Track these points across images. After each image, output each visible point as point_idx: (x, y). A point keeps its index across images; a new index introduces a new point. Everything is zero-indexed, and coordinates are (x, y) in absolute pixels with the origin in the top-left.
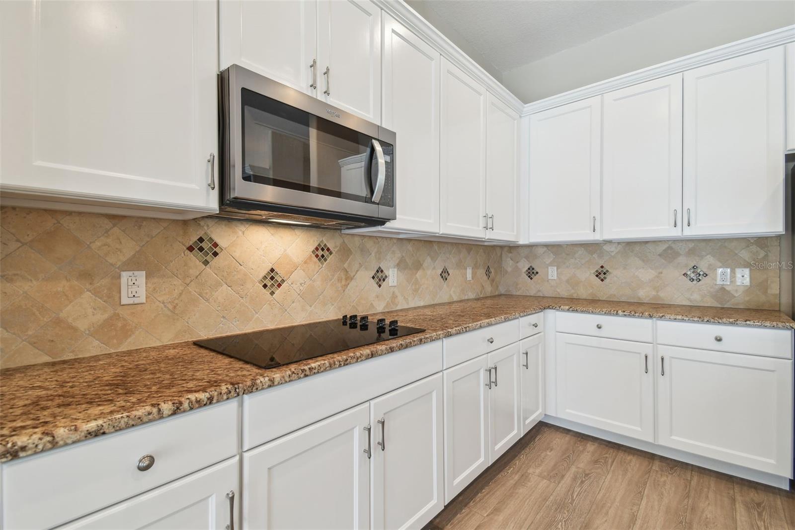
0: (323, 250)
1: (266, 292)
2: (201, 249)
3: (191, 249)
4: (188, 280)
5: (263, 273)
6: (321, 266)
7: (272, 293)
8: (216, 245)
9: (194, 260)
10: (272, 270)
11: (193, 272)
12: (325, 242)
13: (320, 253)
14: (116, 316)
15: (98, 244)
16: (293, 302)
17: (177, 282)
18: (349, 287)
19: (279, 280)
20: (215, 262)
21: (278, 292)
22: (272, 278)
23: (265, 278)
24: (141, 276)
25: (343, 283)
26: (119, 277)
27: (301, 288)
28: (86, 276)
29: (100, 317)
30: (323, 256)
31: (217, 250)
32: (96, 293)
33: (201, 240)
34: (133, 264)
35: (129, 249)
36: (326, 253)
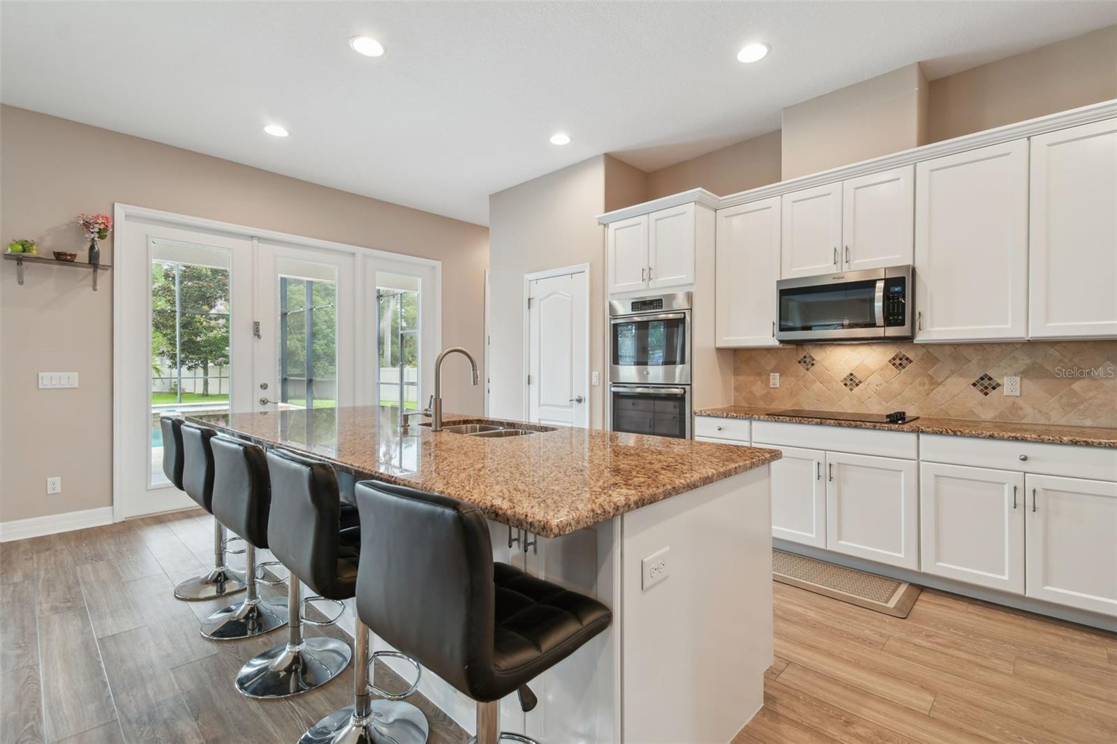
0: (901, 359)
1: (847, 389)
2: (805, 362)
3: (800, 362)
4: (798, 378)
5: (844, 376)
6: (898, 372)
7: (851, 390)
8: (813, 359)
9: (801, 368)
10: (851, 374)
11: (801, 374)
12: (904, 353)
13: (898, 362)
14: (769, 392)
15: (763, 361)
16: (869, 398)
17: (793, 379)
18: (935, 391)
19: (857, 381)
20: (812, 369)
21: (856, 389)
22: (851, 380)
23: (845, 379)
24: (777, 375)
25: (927, 387)
26: (769, 375)
27: (877, 388)
28: (759, 374)
29: (763, 392)
30: (901, 364)
31: (814, 362)
32: (762, 382)
33: (805, 357)
34: (775, 370)
35: (773, 363)
36: (904, 362)
